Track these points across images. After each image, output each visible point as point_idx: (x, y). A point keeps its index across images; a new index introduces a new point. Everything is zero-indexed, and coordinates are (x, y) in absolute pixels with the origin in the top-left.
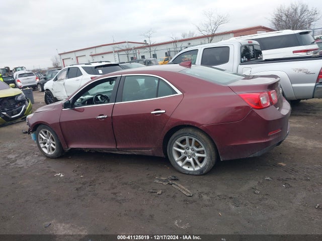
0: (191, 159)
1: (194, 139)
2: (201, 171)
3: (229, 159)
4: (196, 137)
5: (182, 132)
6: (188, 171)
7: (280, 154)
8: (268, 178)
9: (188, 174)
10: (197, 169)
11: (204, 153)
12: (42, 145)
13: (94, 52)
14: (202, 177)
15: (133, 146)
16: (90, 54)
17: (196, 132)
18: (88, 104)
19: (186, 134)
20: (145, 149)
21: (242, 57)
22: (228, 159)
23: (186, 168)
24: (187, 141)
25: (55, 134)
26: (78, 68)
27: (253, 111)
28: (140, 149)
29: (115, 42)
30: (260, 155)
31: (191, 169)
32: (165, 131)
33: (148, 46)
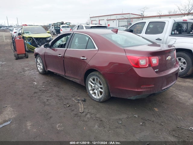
0: (97, 91)
1: (98, 79)
2: (100, 99)
3: (116, 97)
4: (99, 78)
5: (93, 74)
6: (94, 98)
7: (163, 102)
8: (136, 116)
9: (93, 100)
10: (98, 98)
11: (102, 89)
12: (38, 66)
13: (109, 18)
14: (99, 103)
15: (72, 76)
16: (107, 19)
17: (99, 75)
18: (61, 47)
19: (95, 75)
20: (77, 79)
21: (173, 30)
22: (114, 96)
23: (93, 95)
24: (95, 80)
25: (42, 61)
26: (83, 26)
27: (133, 68)
28: (74, 78)
29: (123, 13)
30: (134, 99)
31: (95, 97)
32: (85, 71)
33: (142, 17)
